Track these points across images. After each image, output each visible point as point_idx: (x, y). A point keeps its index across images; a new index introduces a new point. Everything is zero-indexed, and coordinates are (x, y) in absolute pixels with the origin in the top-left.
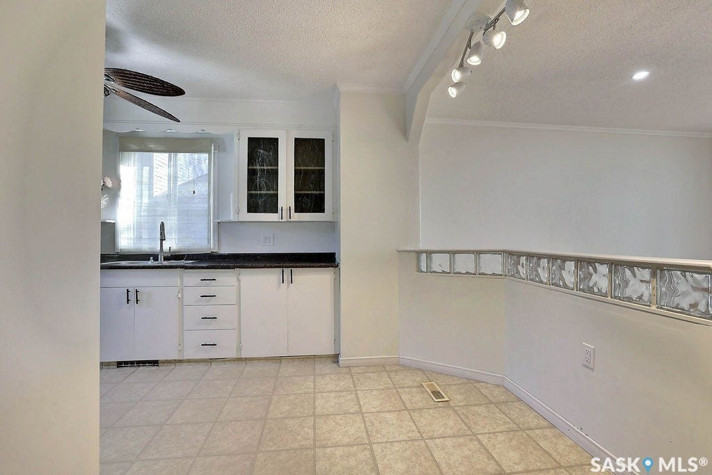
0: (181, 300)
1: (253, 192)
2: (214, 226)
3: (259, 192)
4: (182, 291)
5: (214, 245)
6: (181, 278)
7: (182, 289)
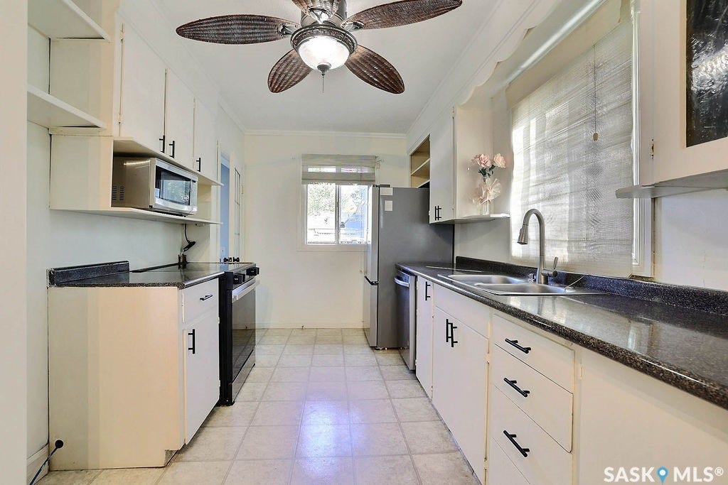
0: (490, 368)
5: (642, 257)
6: (492, 325)
7: (492, 347)
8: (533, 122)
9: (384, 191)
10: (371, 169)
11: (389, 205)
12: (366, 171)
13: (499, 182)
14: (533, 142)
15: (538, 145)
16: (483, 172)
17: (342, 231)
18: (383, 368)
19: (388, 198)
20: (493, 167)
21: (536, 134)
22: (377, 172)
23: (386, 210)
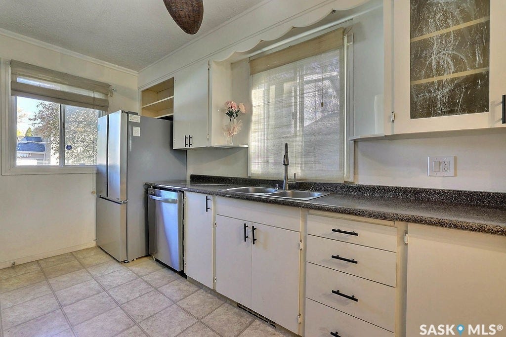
0: (304, 251)
1: (423, 81)
2: (348, 145)
3: (436, 79)
4: (304, 240)
5: (349, 172)
6: (305, 221)
7: (305, 238)
8: (273, 88)
9: (133, 118)
10: (104, 95)
11: (137, 132)
12: (97, 95)
13: (242, 122)
14: (272, 100)
15: (276, 103)
16: (230, 114)
17: (67, 153)
18: (147, 279)
19: (136, 124)
20: (238, 111)
21: (275, 96)
22: (110, 100)
23: (134, 135)
